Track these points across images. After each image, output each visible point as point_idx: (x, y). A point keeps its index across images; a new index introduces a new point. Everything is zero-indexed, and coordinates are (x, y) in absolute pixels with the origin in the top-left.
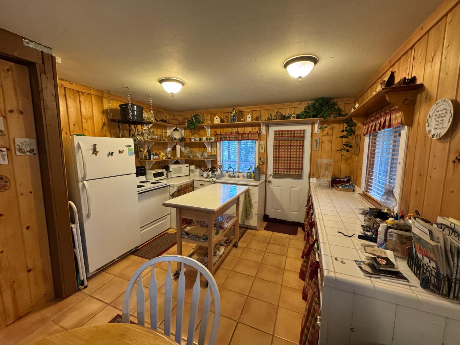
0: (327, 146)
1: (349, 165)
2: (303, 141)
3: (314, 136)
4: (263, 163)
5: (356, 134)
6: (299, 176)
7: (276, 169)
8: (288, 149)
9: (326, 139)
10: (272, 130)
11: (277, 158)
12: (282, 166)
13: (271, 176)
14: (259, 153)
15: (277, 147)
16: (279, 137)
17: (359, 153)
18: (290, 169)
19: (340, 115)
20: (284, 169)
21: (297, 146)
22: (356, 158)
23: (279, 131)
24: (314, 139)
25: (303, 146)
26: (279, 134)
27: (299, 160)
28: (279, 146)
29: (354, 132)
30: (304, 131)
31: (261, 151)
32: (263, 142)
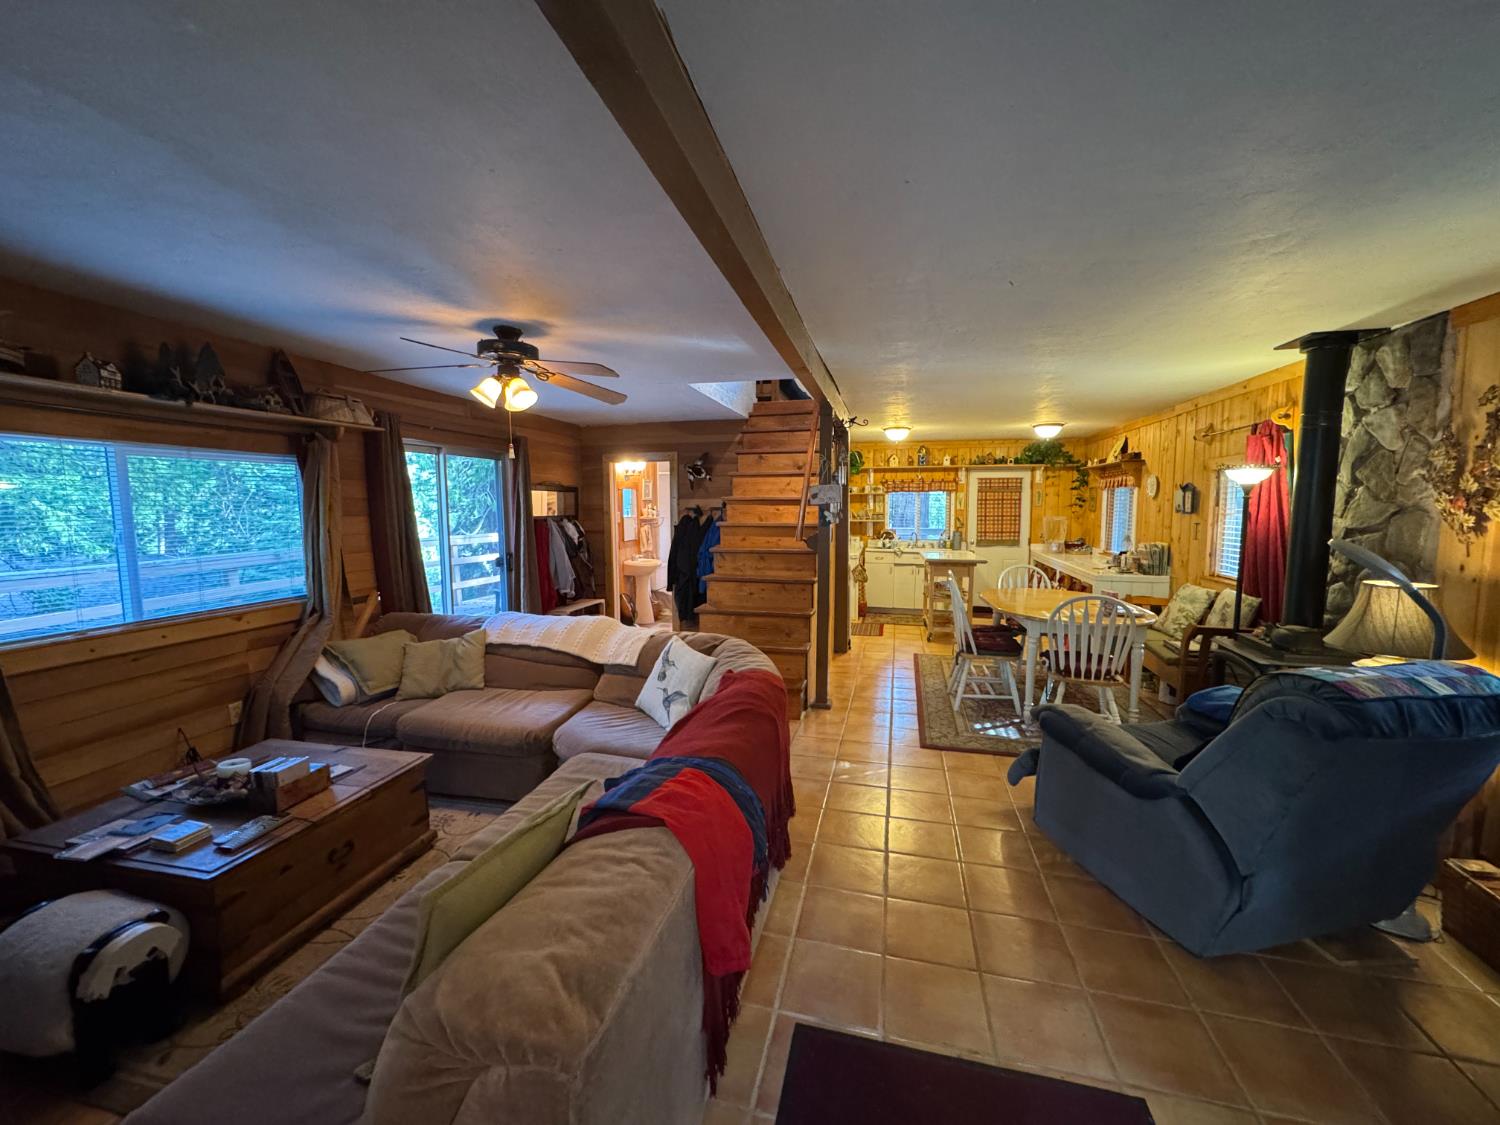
0: (1052, 500)
1: (1082, 524)
2: (1020, 493)
3: (1035, 487)
4: (963, 524)
5: (1090, 486)
6: (1016, 543)
7: (982, 533)
8: (998, 504)
9: (1051, 491)
10: (975, 476)
11: (982, 518)
12: (990, 528)
13: (972, 543)
14: (956, 511)
15: (982, 502)
16: (985, 487)
17: (1095, 509)
18: (1002, 532)
19: (1071, 462)
20: (993, 532)
21: (1011, 499)
22: (1092, 515)
23: (986, 479)
24: (1036, 491)
25: (1020, 499)
26: (986, 483)
27: (1015, 520)
28: (986, 500)
29: (1086, 483)
30: (1021, 479)
31: (958, 507)
32: (961, 495)
